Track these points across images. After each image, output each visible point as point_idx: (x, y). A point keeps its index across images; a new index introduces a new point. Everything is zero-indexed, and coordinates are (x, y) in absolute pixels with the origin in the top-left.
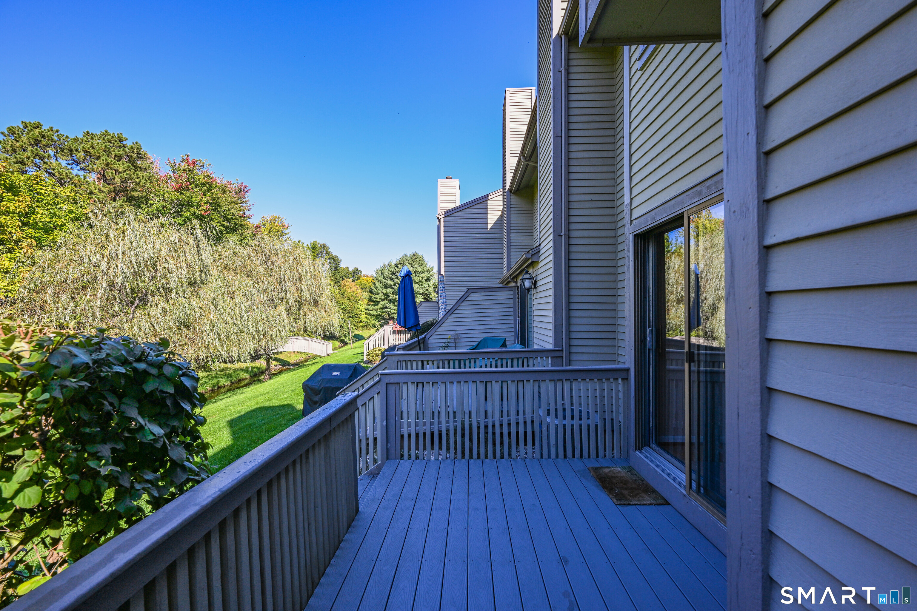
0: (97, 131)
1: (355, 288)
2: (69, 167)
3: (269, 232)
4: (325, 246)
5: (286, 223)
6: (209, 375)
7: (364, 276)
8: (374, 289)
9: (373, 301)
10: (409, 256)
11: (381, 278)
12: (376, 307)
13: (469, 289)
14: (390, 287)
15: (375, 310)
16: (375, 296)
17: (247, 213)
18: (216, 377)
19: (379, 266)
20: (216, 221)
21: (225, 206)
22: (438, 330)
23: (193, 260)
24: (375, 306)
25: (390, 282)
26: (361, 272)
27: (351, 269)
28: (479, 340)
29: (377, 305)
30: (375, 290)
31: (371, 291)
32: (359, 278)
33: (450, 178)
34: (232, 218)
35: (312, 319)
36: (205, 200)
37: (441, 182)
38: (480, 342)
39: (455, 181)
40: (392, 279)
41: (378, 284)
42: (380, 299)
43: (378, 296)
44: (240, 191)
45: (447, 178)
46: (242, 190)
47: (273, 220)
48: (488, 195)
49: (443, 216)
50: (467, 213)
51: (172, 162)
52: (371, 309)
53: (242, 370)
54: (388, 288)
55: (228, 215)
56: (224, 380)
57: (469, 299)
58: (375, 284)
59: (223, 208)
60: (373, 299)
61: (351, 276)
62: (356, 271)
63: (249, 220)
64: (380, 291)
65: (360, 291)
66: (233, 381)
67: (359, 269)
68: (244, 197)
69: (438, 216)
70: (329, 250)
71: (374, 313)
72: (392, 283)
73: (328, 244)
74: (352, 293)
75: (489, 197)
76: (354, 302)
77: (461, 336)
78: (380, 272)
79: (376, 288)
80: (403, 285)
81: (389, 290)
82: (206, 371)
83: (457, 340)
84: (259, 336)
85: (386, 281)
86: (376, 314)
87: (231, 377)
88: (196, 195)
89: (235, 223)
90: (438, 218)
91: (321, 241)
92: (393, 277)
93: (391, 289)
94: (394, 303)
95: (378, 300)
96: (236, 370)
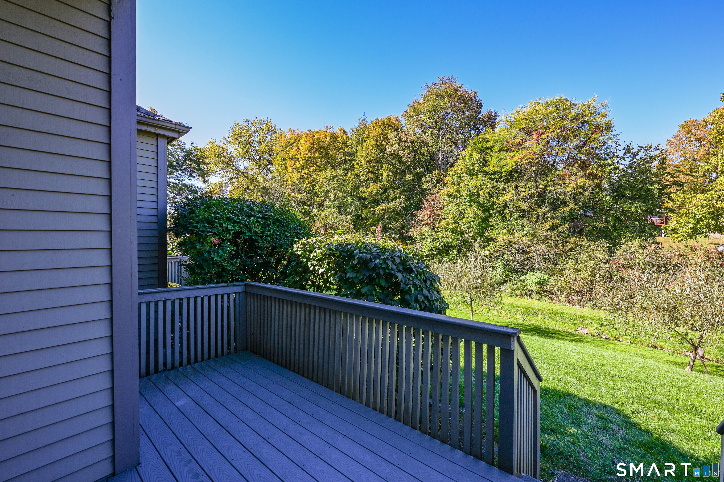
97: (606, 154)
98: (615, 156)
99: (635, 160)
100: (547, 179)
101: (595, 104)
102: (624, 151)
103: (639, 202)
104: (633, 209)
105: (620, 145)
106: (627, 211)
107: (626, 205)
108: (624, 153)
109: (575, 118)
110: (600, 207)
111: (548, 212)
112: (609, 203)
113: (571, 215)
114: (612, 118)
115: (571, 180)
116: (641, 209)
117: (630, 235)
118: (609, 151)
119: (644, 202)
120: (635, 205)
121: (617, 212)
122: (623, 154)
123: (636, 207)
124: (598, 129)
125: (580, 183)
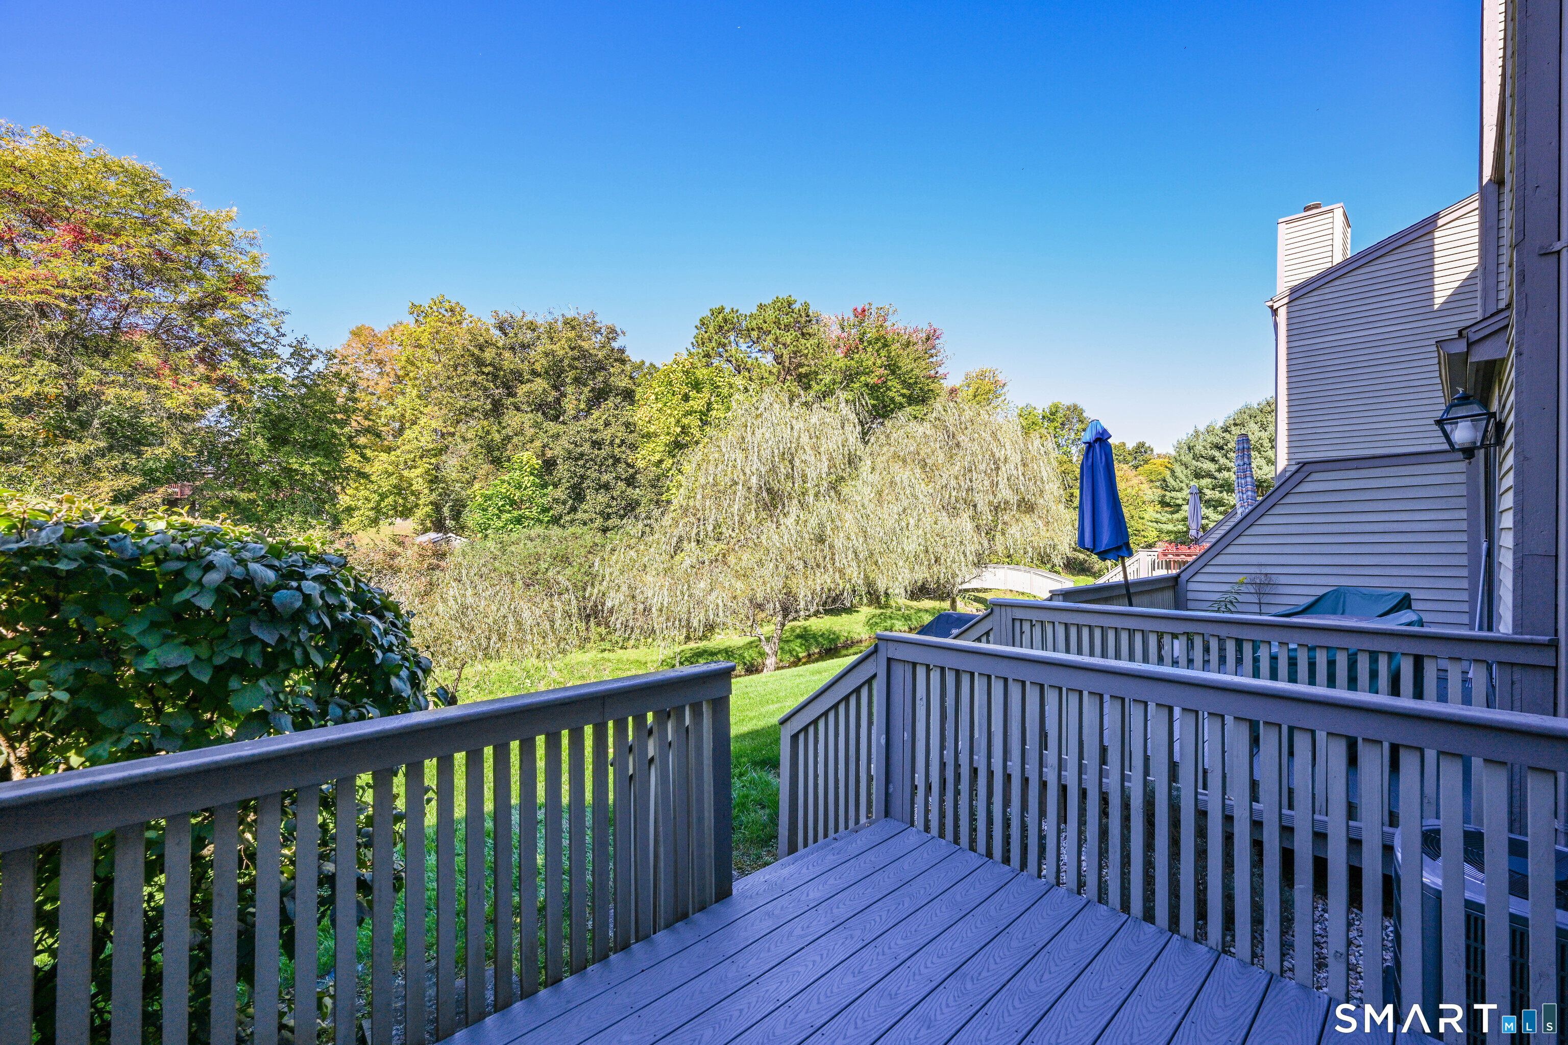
0: (767, 301)
1: (1135, 481)
2: (749, 350)
3: (975, 396)
4: (1075, 407)
5: (1001, 378)
6: (882, 614)
7: (1159, 456)
8: (1170, 480)
9: (1168, 505)
10: (1256, 406)
11: (1188, 458)
12: (1175, 516)
13: (1305, 464)
14: (1209, 475)
15: (1171, 521)
16: (1173, 494)
17: (941, 371)
18: (890, 617)
19: (1184, 434)
20: (895, 390)
21: (906, 364)
22: (1212, 563)
23: (835, 447)
24: (1172, 513)
25: (1208, 466)
26: (1152, 450)
27: (1131, 445)
28: (1321, 591)
29: (1177, 512)
30: (1174, 483)
31: (1165, 487)
32: (1146, 462)
33: (1317, 206)
34: (916, 383)
35: (1018, 535)
36: (879, 362)
37: (1287, 222)
38: (1320, 598)
39: (1332, 211)
40: (1213, 460)
41: (1178, 469)
42: (1184, 499)
43: (1179, 495)
44: (928, 339)
45: (1307, 209)
46: (931, 337)
47: (982, 376)
48: (1436, 216)
49: (1286, 300)
50: (1363, 277)
51: (840, 318)
52: (1164, 519)
53: (927, 611)
54: (1203, 477)
55: (910, 378)
56: (900, 623)
57: (1304, 487)
58: (1173, 472)
59: (904, 369)
60: (1168, 499)
61: (1129, 458)
62: (1141, 450)
63: (942, 381)
64: (1183, 485)
65: (1145, 486)
66: (913, 626)
67: (1147, 445)
68: (934, 347)
69: (1270, 303)
70: (1085, 415)
71: (1170, 527)
72: (1211, 467)
73: (1081, 404)
74: (1129, 490)
75: (1440, 222)
76: (1132, 507)
77: (1275, 580)
78: (1186, 447)
79: (1175, 478)
80: (1090, 460)
81: (1205, 482)
82: (881, 608)
83: (1268, 589)
84: (929, 560)
85: (1199, 463)
86: (1175, 529)
87: (910, 620)
88: (869, 358)
89: (921, 389)
90: (1271, 307)
91: (1066, 401)
92: (1217, 454)
93: (1209, 480)
94: (1215, 507)
95: (1180, 502)
96: (920, 610)
97: (254, 345)
98: (272, 355)
99: (306, 373)
100: (107, 364)
101: (232, 228)
102: (292, 350)
103: (317, 455)
104: (307, 469)
105: (284, 335)
106: (296, 470)
107: (294, 460)
108: (291, 354)
109: (185, 238)
110: (237, 456)
111: (101, 453)
112: (262, 451)
113: (170, 467)
114: (272, 274)
115: (177, 383)
116: (320, 470)
117: (300, 519)
118: (261, 338)
119: (326, 457)
120: (311, 461)
121: (274, 471)
122: (288, 356)
123: (313, 465)
124: (240, 283)
125: (202, 394)
